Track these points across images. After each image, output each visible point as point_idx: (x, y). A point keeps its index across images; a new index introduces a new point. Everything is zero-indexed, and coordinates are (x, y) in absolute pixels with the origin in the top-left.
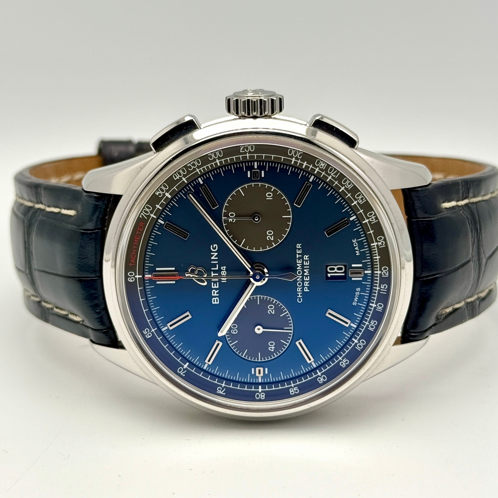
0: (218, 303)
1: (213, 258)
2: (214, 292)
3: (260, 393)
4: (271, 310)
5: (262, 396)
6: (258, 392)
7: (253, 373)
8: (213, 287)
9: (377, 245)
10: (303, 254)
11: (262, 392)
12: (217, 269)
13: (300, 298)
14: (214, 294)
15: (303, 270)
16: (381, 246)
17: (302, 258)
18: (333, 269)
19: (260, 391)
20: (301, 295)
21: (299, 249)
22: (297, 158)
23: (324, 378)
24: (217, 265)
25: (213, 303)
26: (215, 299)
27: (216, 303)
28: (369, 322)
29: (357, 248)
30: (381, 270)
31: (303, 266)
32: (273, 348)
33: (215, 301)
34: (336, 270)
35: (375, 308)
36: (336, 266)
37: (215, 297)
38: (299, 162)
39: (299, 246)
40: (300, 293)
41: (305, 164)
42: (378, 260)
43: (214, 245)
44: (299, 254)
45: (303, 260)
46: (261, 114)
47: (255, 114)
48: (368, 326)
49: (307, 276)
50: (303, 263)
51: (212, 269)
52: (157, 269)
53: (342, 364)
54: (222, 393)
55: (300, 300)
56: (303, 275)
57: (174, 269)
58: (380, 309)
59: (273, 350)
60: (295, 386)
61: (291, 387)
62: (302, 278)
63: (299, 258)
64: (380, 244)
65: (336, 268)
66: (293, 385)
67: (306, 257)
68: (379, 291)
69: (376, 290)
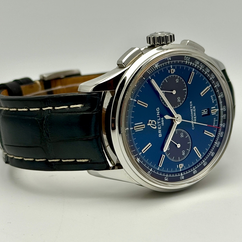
0: (161, 136)
1: (158, 114)
2: (159, 131)
3: (182, 176)
4: (182, 136)
5: (183, 178)
6: (181, 176)
7: (178, 167)
8: (159, 129)
9: (221, 97)
10: (193, 106)
11: (183, 175)
12: (160, 119)
13: (193, 127)
14: (159, 132)
15: (193, 114)
16: (222, 97)
17: (193, 108)
18: (203, 111)
19: (182, 175)
20: (194, 126)
21: (191, 104)
22: (188, 61)
23: (206, 163)
24: (160, 118)
25: (159, 137)
26: (160, 134)
27: (160, 136)
28: (220, 133)
29: (213, 100)
30: (223, 108)
31: (193, 112)
32: (184, 153)
33: (160, 135)
34: (204, 112)
35: (222, 126)
36: (204, 109)
37: (160, 133)
38: (189, 62)
39: (191, 102)
40: (193, 125)
41: (191, 63)
42: (221, 104)
43: (158, 108)
44: (191, 106)
45: (193, 109)
46: (166, 42)
47: (164, 43)
48: (220, 135)
49: (195, 116)
50: (193, 110)
51: (158, 120)
52: (135, 124)
53: (212, 155)
54: (167, 180)
55: (193, 128)
56: (193, 116)
57: (142, 123)
58: (224, 126)
59: (184, 155)
60: (195, 170)
61: (194, 171)
62: (193, 118)
63: (192, 108)
64: (221, 96)
65: (204, 110)
66: (194, 169)
67: (194, 108)
68: (223, 118)
69: (222, 117)
